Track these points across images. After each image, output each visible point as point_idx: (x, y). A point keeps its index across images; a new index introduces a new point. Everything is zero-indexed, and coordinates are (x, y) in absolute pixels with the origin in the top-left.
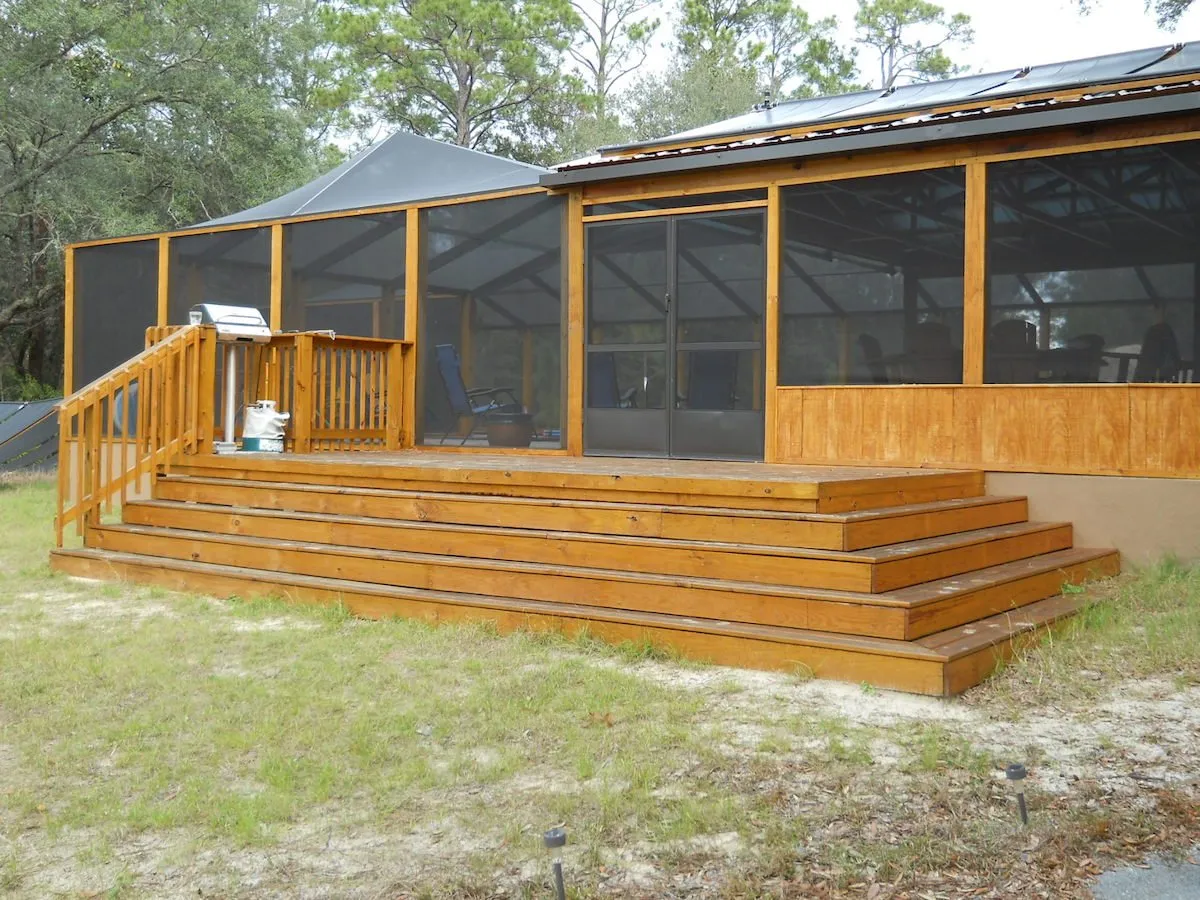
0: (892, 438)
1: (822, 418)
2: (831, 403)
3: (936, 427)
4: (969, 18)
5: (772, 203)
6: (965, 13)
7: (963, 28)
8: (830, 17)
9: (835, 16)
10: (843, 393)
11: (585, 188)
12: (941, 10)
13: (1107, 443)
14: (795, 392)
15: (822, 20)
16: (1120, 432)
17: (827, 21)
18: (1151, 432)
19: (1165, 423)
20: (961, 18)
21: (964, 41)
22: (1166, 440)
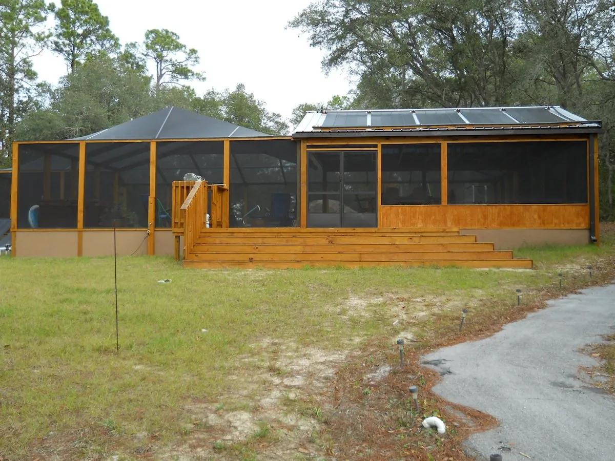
0: (420, 221)
1: (397, 215)
2: (400, 210)
3: (433, 217)
4: (197, 51)
5: (379, 149)
6: (196, 49)
7: (194, 56)
8: (133, 42)
9: (136, 42)
10: (404, 207)
11: (308, 139)
12: (185, 46)
13: (482, 221)
14: (388, 207)
15: (129, 43)
16: (485, 217)
17: (132, 44)
18: (493, 218)
19: (497, 214)
20: (193, 51)
21: (194, 61)
22: (497, 219)
